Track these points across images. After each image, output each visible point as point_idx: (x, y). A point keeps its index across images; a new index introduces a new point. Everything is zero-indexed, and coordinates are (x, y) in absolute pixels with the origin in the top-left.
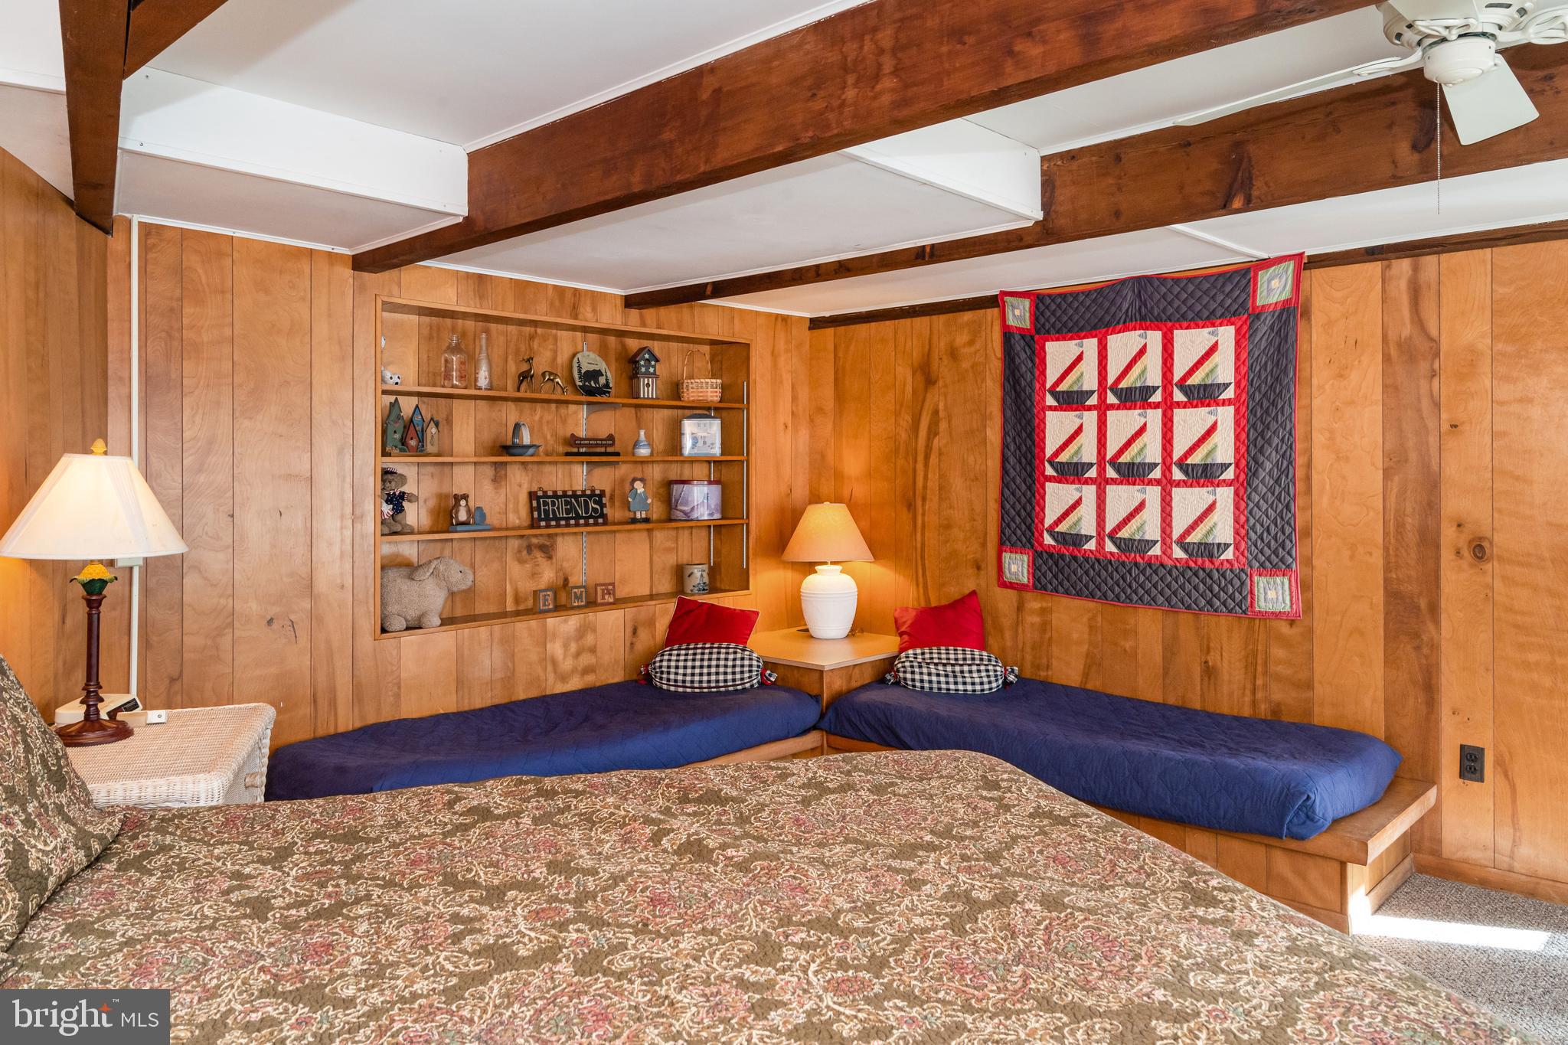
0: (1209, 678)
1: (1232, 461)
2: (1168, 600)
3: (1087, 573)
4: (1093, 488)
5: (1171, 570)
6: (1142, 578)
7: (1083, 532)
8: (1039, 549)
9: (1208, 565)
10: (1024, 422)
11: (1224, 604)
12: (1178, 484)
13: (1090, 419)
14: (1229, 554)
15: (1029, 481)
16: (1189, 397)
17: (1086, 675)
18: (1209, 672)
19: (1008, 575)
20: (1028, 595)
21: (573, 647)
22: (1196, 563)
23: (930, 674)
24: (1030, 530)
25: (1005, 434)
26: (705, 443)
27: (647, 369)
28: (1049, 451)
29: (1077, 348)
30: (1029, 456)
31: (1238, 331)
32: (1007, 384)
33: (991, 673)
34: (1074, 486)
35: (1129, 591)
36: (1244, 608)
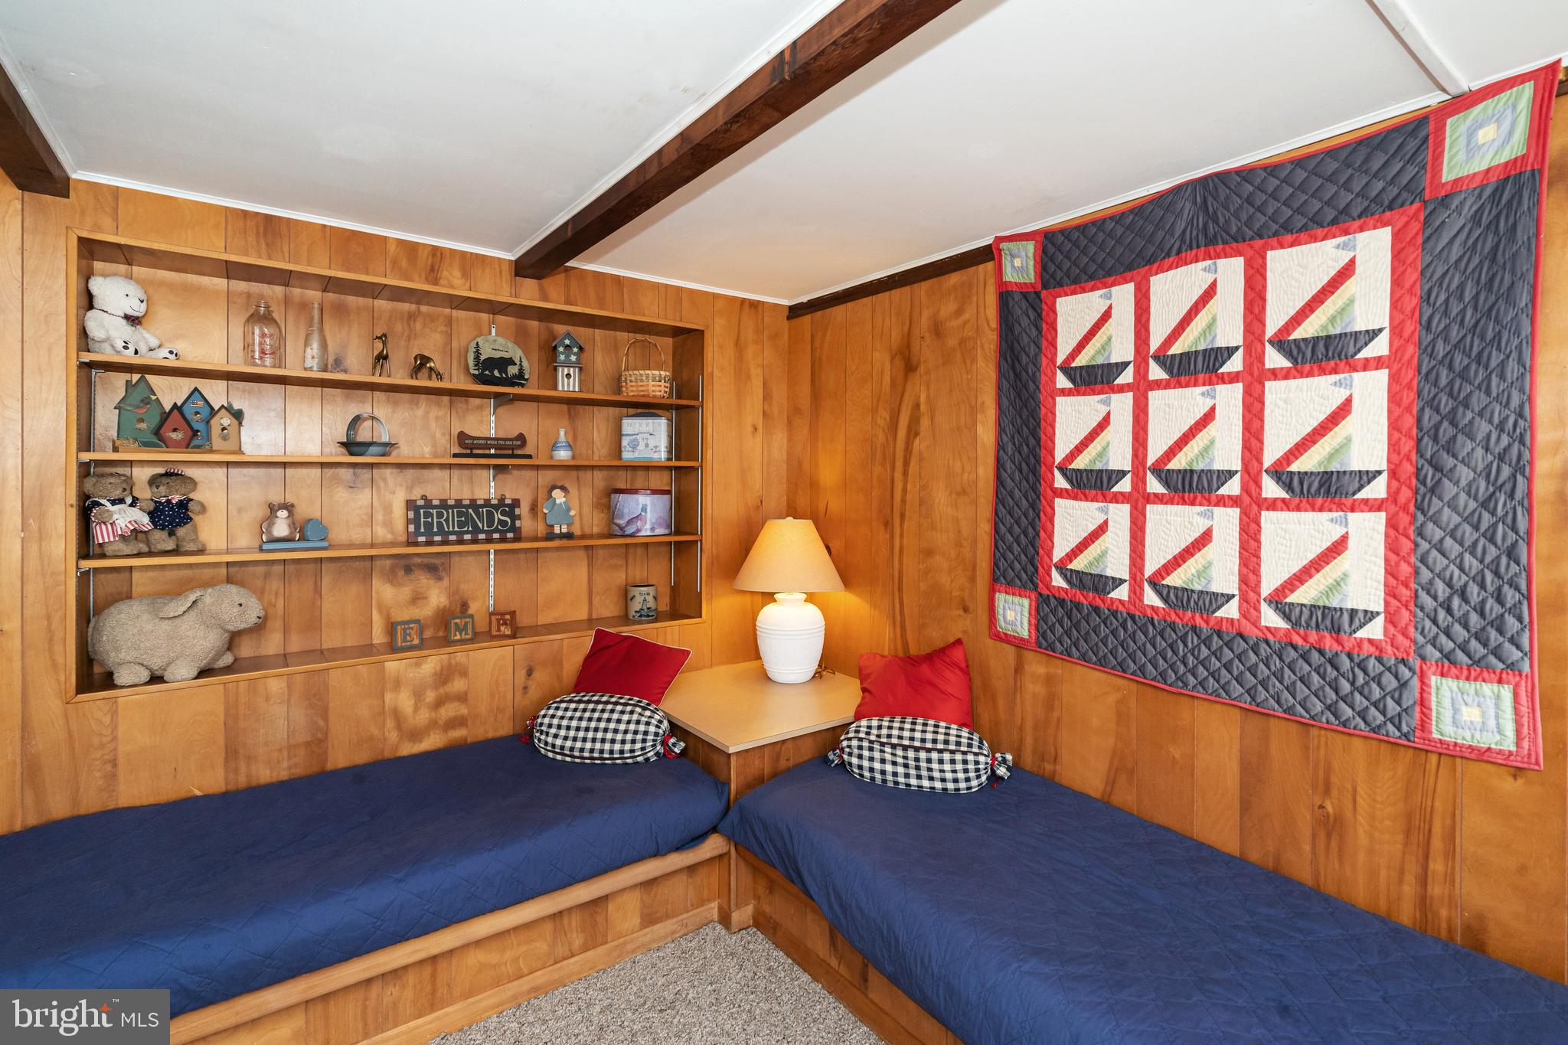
0: (1329, 836)
1: (1383, 465)
2: (1251, 692)
3: (1114, 633)
4: (1126, 508)
5: (1257, 644)
6: (1205, 652)
7: (1109, 573)
8: (1045, 592)
9: (1329, 644)
10: (1025, 413)
11: (1363, 714)
12: (1273, 505)
13: (1122, 405)
14: (1375, 630)
15: (1031, 495)
16: (1294, 360)
17: (1111, 782)
18: (1331, 827)
19: (1002, 624)
20: (1029, 656)
21: (430, 696)
22: (1305, 639)
23: (883, 761)
24: (1033, 565)
25: (1000, 430)
26: (647, 446)
27: (568, 356)
28: (1060, 455)
29: (1102, 301)
30: (1032, 460)
31: (1396, 237)
32: (1003, 362)
33: (971, 767)
34: (1096, 505)
35: (1182, 669)
36: (1405, 729)
